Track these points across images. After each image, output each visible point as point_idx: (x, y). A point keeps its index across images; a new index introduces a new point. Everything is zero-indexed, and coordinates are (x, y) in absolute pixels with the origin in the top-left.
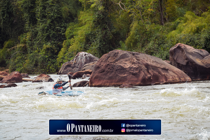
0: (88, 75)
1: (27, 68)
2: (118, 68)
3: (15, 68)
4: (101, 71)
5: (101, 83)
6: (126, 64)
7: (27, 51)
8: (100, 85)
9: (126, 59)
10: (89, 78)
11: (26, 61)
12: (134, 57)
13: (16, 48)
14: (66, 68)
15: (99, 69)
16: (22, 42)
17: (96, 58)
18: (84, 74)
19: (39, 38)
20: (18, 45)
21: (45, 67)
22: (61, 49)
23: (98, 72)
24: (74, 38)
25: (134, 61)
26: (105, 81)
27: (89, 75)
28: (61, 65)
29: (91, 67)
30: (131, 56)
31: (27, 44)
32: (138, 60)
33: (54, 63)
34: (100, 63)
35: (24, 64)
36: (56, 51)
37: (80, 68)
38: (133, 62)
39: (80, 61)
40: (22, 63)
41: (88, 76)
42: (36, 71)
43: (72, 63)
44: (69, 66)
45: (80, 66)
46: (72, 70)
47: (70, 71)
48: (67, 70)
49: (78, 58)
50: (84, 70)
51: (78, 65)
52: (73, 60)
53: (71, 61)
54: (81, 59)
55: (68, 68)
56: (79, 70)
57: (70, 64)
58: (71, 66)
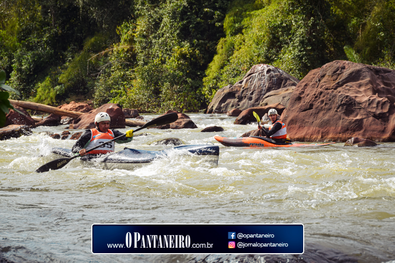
1: (135, 98)
2: (343, 102)
3: (106, 98)
4: (303, 108)
5: (303, 134)
6: (360, 92)
7: (135, 59)
8: (301, 139)
9: (360, 81)
11: (134, 82)
12: (378, 78)
13: (110, 53)
14: (223, 100)
15: (300, 102)
16: (125, 41)
17: (293, 79)
19: (164, 32)
20: (115, 46)
21: (175, 98)
22: (213, 57)
23: (297, 110)
24: (243, 34)
25: (379, 87)
26: (312, 129)
28: (212, 92)
29: (281, 98)
30: (372, 75)
31: (137, 43)
33: (198, 87)
34: (302, 89)
35: (129, 88)
36: (202, 62)
37: (257, 100)
38: (375, 89)
39: (257, 85)
40: (124, 86)
42: (155, 105)
43: (238, 90)
44: (231, 95)
45: (256, 95)
46: (239, 105)
47: (233, 106)
48: (228, 104)
49: (253, 78)
50: (266, 104)
51: (252, 94)
52: (241, 83)
53: (236, 84)
54: (260, 79)
55: (228, 101)
56: (253, 105)
57: (234, 90)
58: (237, 95)
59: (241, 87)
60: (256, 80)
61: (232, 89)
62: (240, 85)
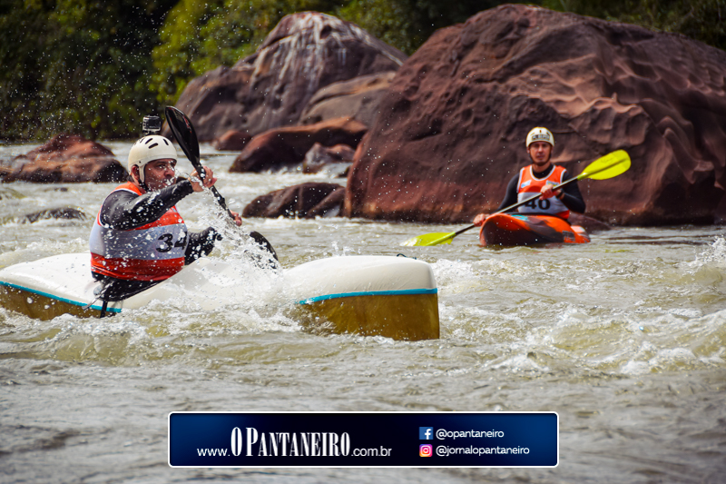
0: (337, 149)
2: (523, 116)
4: (416, 130)
5: (414, 201)
6: (569, 90)
8: (408, 213)
9: (570, 61)
10: (342, 167)
12: (619, 52)
14: (205, 107)
15: (407, 115)
17: (392, 53)
18: (317, 146)
23: (400, 134)
25: (621, 77)
26: (439, 187)
27: (347, 148)
28: (175, 87)
29: (358, 104)
30: (602, 46)
32: (638, 69)
33: (139, 73)
34: (413, 80)
37: (293, 109)
38: (610, 83)
39: (294, 69)
41: (337, 158)
43: (244, 79)
44: (225, 93)
45: (290, 96)
46: (245, 121)
47: (229, 123)
48: (216, 119)
49: (285, 50)
50: (318, 119)
51: (281, 91)
52: (251, 61)
53: (240, 66)
54: (302, 54)
55: (218, 108)
56: (284, 122)
57: (232, 81)
58: (240, 94)
59: (250, 72)
60: (291, 54)
61: (228, 78)
62: (248, 66)
